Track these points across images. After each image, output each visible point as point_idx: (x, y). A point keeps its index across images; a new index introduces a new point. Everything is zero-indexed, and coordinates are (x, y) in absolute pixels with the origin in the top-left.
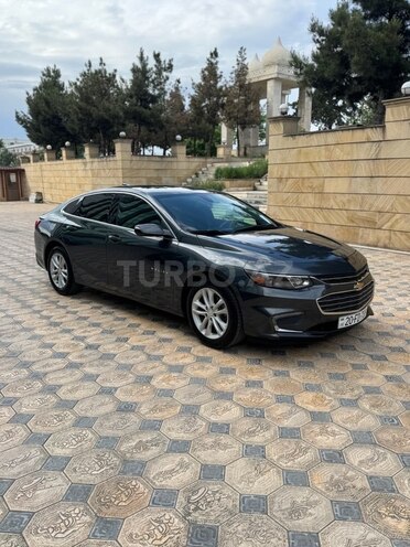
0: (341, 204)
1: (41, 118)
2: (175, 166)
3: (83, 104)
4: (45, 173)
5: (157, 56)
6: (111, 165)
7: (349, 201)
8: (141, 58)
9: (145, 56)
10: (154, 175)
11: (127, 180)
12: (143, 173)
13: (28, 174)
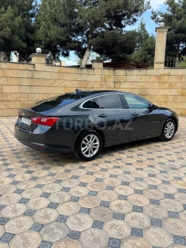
0: (15, 98)
7: (20, 97)
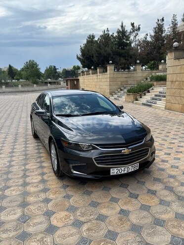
1: (85, 57)
2: (135, 75)
3: (98, 49)
4: (85, 81)
5: (133, 25)
6: (106, 76)
8: (122, 26)
9: (124, 25)
10: (125, 80)
11: (111, 83)
12: (119, 79)
13: (80, 81)
